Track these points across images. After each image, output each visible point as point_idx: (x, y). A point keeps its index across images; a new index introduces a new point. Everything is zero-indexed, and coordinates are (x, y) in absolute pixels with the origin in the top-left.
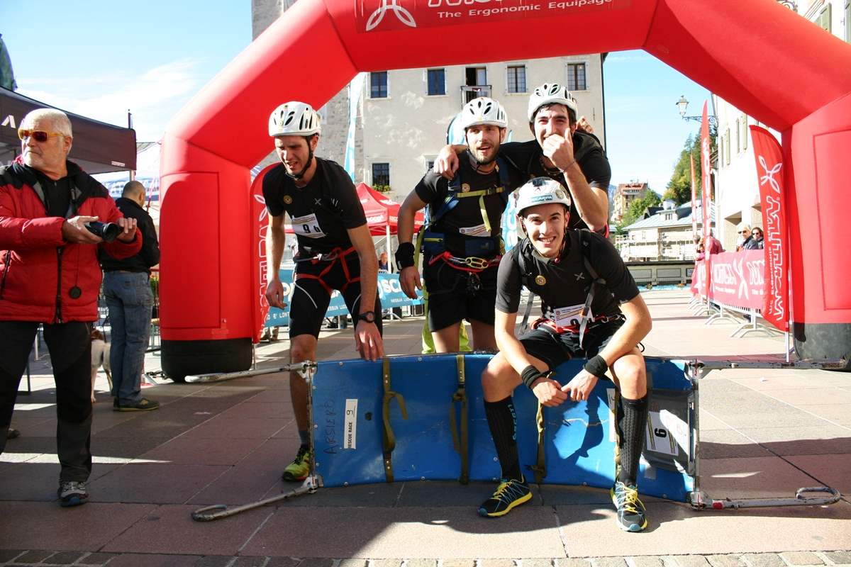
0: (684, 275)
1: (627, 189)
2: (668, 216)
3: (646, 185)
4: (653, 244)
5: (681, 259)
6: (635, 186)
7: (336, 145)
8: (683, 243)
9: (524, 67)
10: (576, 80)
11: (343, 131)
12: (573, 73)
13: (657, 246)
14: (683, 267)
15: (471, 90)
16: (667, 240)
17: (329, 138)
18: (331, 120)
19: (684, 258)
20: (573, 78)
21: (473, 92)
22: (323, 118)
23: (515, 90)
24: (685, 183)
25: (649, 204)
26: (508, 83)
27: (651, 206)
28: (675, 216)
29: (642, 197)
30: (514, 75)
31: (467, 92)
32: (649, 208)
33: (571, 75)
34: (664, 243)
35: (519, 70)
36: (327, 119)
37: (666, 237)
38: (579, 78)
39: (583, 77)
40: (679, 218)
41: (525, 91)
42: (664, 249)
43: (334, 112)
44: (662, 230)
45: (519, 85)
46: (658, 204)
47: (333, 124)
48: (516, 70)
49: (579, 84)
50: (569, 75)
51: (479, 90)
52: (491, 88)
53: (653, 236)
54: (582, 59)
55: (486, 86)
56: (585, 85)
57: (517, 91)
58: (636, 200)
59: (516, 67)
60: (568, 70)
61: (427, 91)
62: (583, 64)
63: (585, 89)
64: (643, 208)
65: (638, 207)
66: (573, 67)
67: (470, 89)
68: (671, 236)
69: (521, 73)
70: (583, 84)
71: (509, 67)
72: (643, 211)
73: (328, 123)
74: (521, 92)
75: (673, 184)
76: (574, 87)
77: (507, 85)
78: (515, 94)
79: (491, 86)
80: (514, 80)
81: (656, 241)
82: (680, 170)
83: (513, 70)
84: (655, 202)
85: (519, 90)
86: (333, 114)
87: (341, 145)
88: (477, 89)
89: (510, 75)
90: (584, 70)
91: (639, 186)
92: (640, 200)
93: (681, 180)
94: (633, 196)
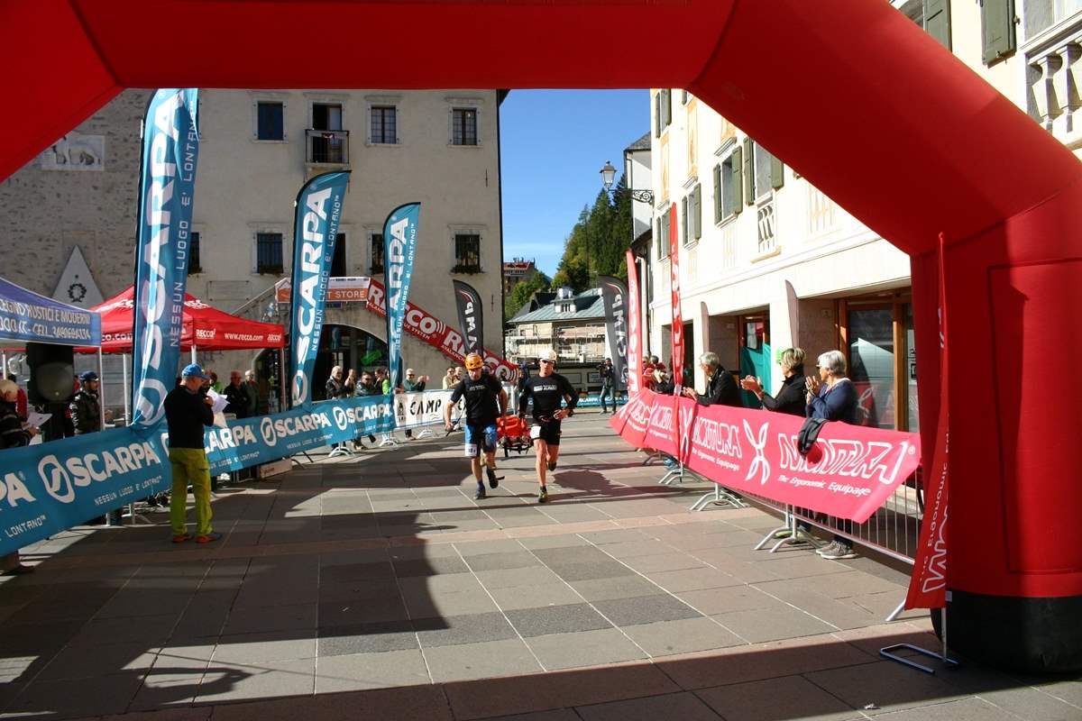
0: (585, 381)
1: (509, 268)
2: (565, 306)
3: (532, 265)
4: (546, 341)
5: (582, 361)
6: (519, 266)
7: (118, 204)
8: (582, 341)
9: (393, 108)
10: (464, 132)
11: (129, 183)
12: (460, 122)
13: (551, 345)
14: (584, 371)
15: (320, 136)
16: (565, 337)
17: (108, 192)
18: (113, 166)
19: (585, 360)
20: (460, 128)
21: (323, 139)
22: (99, 160)
23: (380, 139)
24: (579, 263)
25: (536, 289)
26: (372, 130)
27: (539, 291)
28: (573, 307)
29: (528, 280)
30: (380, 120)
31: (315, 139)
32: (536, 294)
33: (457, 125)
34: (560, 341)
35: (387, 112)
36: (106, 165)
37: (562, 333)
38: (467, 128)
39: (472, 129)
40: (578, 310)
41: (395, 143)
42: (560, 348)
43: (116, 155)
44: (558, 325)
45: (387, 133)
46: (548, 288)
47: (114, 171)
48: (383, 112)
49: (468, 135)
50: (454, 125)
51: (331, 137)
52: (348, 135)
53: (546, 331)
54: (472, 104)
55: (341, 131)
56: (475, 139)
57: (383, 141)
58: (521, 283)
59: (383, 109)
60: (454, 118)
61: (257, 133)
62: (474, 111)
63: (475, 143)
64: (529, 294)
65: (522, 292)
66: (460, 115)
67: (319, 134)
68: (570, 333)
69: (390, 117)
70: (472, 135)
71: (373, 108)
72: (528, 297)
73: (108, 170)
74: (390, 142)
75: (565, 265)
76: (460, 141)
77: (370, 132)
78: (381, 144)
79: (348, 132)
80: (379, 126)
81: (550, 337)
82: (573, 248)
83: (379, 112)
84: (544, 286)
85: (387, 139)
86: (113, 157)
87: (125, 203)
88: (329, 135)
89: (374, 118)
90: (475, 119)
91: (524, 266)
92: (526, 284)
93: (575, 260)
94: (517, 278)
